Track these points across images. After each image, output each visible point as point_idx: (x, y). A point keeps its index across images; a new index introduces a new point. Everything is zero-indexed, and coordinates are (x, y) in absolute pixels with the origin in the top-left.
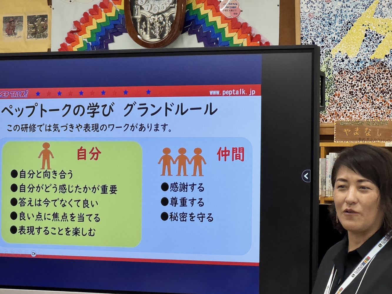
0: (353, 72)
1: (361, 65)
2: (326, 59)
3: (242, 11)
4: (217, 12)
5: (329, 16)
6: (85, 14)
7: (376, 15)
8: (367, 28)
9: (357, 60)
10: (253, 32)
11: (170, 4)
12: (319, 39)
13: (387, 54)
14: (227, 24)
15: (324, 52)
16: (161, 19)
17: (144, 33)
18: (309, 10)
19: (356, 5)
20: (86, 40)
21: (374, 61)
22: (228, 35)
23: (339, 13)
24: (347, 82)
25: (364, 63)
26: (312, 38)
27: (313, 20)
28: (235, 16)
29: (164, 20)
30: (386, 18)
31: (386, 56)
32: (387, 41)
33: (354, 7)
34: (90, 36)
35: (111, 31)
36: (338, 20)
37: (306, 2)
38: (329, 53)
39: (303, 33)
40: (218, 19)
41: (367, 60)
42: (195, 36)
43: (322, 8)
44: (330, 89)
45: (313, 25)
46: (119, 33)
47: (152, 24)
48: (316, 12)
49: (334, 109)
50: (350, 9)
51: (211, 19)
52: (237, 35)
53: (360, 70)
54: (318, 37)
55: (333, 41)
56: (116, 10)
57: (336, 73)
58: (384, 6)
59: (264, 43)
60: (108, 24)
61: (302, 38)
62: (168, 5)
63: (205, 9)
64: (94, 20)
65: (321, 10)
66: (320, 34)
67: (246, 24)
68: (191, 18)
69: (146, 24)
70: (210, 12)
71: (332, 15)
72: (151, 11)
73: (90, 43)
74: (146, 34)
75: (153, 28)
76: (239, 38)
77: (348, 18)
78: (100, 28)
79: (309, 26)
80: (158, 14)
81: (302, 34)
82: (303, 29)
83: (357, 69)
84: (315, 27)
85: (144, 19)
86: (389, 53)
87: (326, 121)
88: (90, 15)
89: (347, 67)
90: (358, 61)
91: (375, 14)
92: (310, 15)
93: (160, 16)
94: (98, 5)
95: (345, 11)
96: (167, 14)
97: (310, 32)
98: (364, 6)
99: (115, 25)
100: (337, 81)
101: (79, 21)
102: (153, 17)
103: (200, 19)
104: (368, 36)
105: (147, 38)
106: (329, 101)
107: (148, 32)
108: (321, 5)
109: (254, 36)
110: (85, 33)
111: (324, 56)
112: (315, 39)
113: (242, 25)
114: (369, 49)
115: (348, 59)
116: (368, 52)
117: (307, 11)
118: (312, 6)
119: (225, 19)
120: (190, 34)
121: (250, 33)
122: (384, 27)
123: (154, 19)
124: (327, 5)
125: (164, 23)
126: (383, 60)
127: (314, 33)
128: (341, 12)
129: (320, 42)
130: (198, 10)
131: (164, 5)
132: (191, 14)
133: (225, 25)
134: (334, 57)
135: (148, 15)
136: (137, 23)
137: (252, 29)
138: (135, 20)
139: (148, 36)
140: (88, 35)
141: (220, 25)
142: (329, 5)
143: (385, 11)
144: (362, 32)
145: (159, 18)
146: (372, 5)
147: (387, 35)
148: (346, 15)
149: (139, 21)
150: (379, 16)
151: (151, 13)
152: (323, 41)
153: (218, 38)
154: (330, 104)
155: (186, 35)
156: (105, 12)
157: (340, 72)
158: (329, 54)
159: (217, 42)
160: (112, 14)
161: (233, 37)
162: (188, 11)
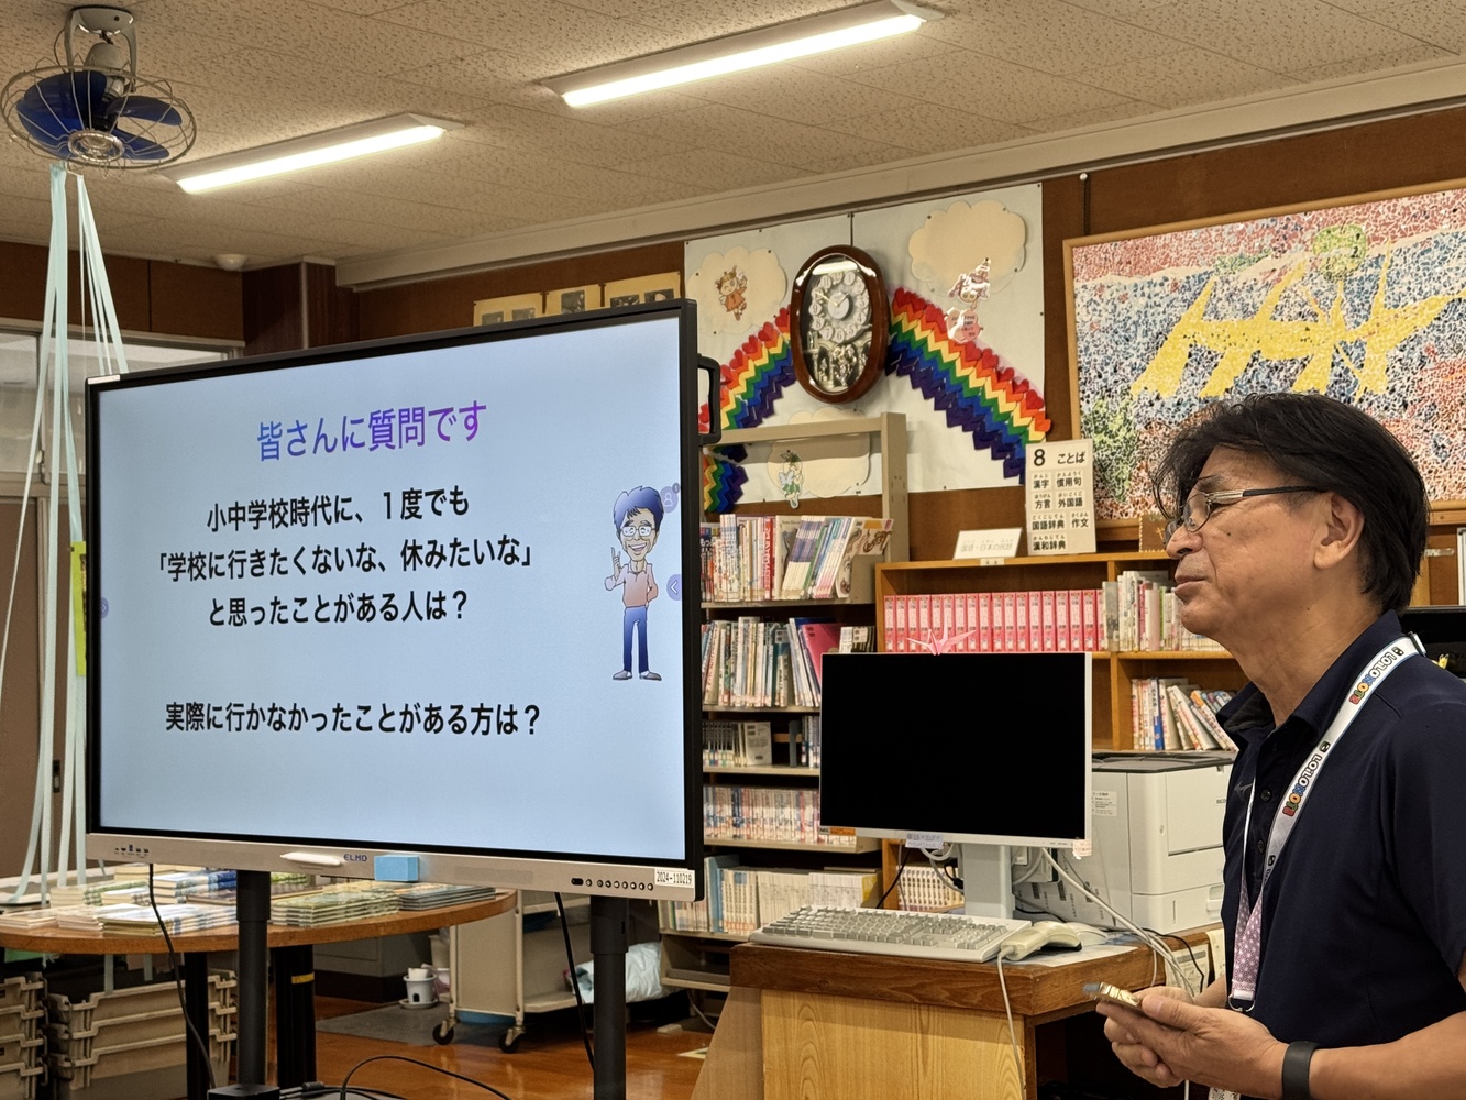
0: (1170, 423)
1: (1183, 409)
2: (1123, 404)
3: (982, 329)
4: (941, 332)
5: (1125, 325)
6: (738, 353)
7: (1207, 317)
8: (1191, 341)
9: (1176, 402)
10: (1000, 366)
11: (864, 324)
12: (1110, 369)
13: (1229, 387)
14: (958, 354)
15: (1119, 391)
16: (850, 354)
17: (825, 378)
18: (1090, 316)
19: (1171, 302)
20: (740, 397)
21: (1207, 402)
22: (960, 372)
23: (1143, 317)
24: (1161, 443)
25: (1188, 406)
26: (1098, 367)
27: (1097, 335)
28: (971, 338)
29: (856, 355)
30: (1224, 320)
31: (1227, 390)
32: (1228, 363)
33: (1168, 306)
34: (745, 390)
35: (776, 379)
36: (1140, 332)
37: (1085, 303)
38: (1126, 392)
39: (1081, 359)
40: (943, 347)
41: (1194, 401)
42: (907, 380)
43: (1113, 311)
44: (1131, 458)
45: (1098, 343)
46: (788, 382)
47: (836, 362)
48: (1103, 319)
49: (1139, 493)
50: (1161, 310)
51: (932, 346)
52: (975, 373)
53: (1182, 419)
54: (1107, 364)
55: (1133, 369)
56: (784, 343)
57: (1140, 427)
58: (1221, 299)
59: (1019, 383)
60: (773, 366)
61: (1080, 369)
62: (859, 328)
63: (923, 330)
64: (750, 362)
65: (1110, 316)
66: (1110, 359)
67: (989, 351)
68: (901, 348)
69: (827, 361)
70: (930, 335)
71: (1130, 322)
72: (834, 339)
73: (746, 401)
74: (829, 379)
75: (837, 369)
76: (978, 377)
77: (1158, 326)
78: (760, 375)
79: (1091, 346)
80: (845, 344)
81: (1080, 362)
82: (1081, 351)
83: (1176, 418)
84: (1101, 348)
85: (824, 354)
86: (1232, 384)
87: (1127, 515)
88: (744, 353)
89: (1159, 415)
90: (1178, 404)
91: (1204, 315)
92: (1092, 326)
93: (849, 347)
94: (756, 335)
95: (1153, 315)
96: (859, 343)
97: (1094, 357)
98: (1184, 301)
99: (782, 368)
100: (1144, 442)
101: (728, 365)
102: (838, 349)
103: (914, 347)
104: (1194, 357)
105: (830, 386)
106: (1130, 479)
107: (832, 377)
108: (1110, 307)
109: (1003, 372)
110: (738, 384)
111: (1119, 399)
112: (1102, 369)
113: (982, 355)
114: (1196, 380)
115: (1161, 401)
116: (1194, 386)
117: (1086, 319)
118: (1095, 310)
119: (954, 346)
120: (900, 374)
121: (996, 366)
122: (1222, 338)
123: (840, 353)
124: (1120, 306)
125: (855, 359)
126: (1221, 399)
127: (1100, 359)
128: (1146, 316)
129: (1111, 374)
130: (912, 332)
131: (854, 327)
132: (900, 340)
133: (955, 356)
134: (1135, 398)
135: (829, 346)
136: (812, 362)
137: (1000, 359)
138: (810, 355)
139: (831, 382)
140: (742, 388)
141: (947, 357)
142: (1124, 306)
143: (1223, 307)
144: (1184, 349)
145: (846, 352)
146: (1198, 299)
147: (1227, 351)
148: (1154, 321)
149: (815, 357)
150: (1213, 315)
151: (835, 343)
152: (1115, 371)
153: (945, 380)
154: (1133, 484)
155: (893, 378)
156: (768, 348)
157: (1148, 426)
158: (1128, 394)
159: (943, 386)
160: (777, 350)
161: (968, 376)
162: (896, 337)
